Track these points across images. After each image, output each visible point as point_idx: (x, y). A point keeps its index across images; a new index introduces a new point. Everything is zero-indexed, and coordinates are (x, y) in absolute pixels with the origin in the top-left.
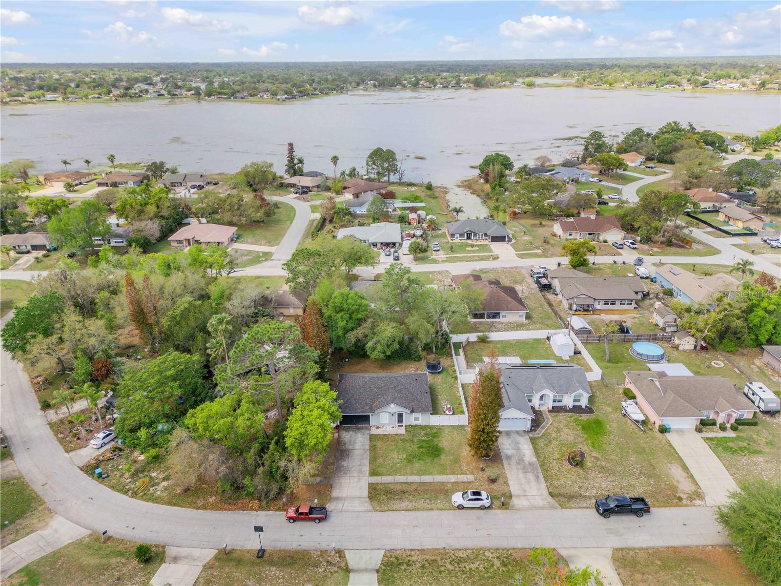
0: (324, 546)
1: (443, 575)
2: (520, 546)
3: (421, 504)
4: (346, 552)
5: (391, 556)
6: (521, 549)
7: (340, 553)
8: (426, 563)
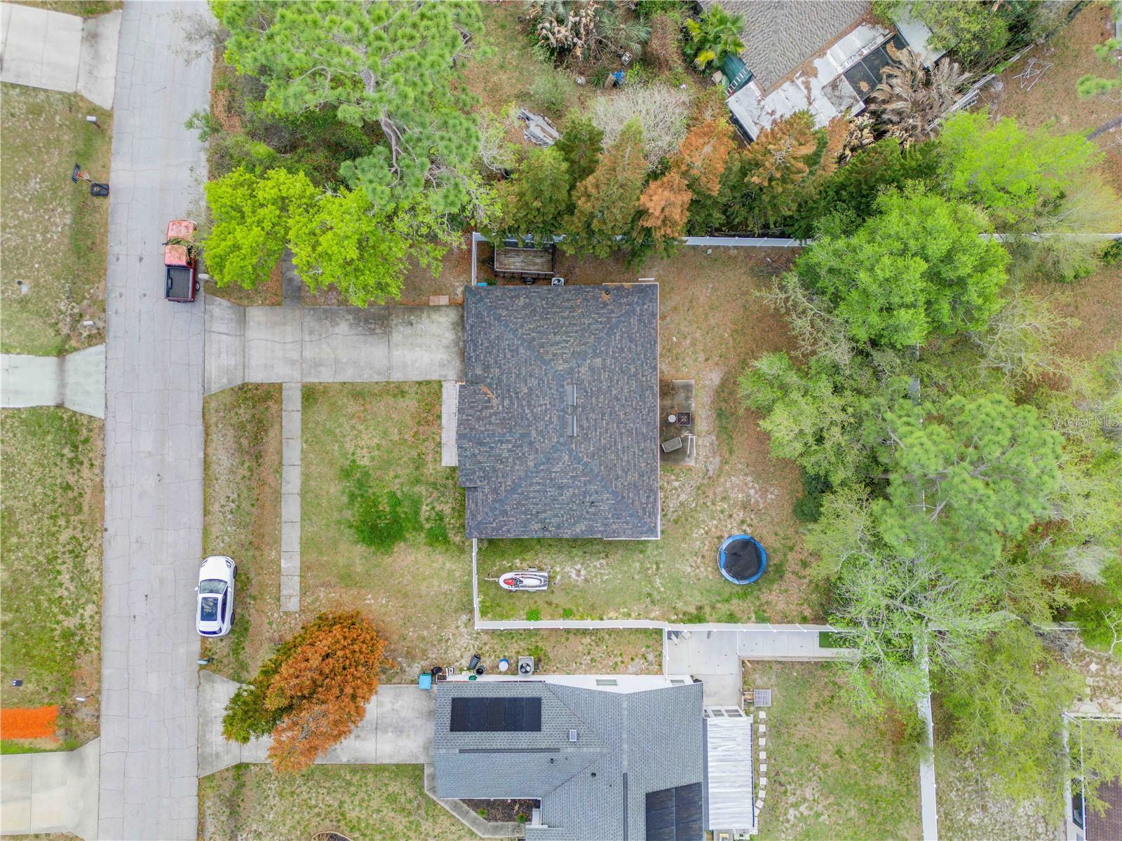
0: (114, 305)
1: (46, 522)
2: (106, 672)
3: (223, 489)
4: (101, 348)
5: (90, 431)
6: (99, 673)
7: (98, 337)
8: (76, 494)
